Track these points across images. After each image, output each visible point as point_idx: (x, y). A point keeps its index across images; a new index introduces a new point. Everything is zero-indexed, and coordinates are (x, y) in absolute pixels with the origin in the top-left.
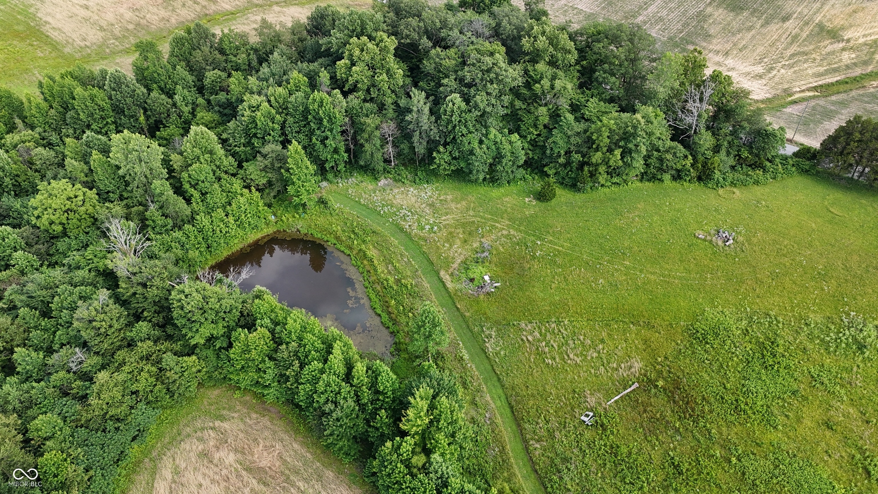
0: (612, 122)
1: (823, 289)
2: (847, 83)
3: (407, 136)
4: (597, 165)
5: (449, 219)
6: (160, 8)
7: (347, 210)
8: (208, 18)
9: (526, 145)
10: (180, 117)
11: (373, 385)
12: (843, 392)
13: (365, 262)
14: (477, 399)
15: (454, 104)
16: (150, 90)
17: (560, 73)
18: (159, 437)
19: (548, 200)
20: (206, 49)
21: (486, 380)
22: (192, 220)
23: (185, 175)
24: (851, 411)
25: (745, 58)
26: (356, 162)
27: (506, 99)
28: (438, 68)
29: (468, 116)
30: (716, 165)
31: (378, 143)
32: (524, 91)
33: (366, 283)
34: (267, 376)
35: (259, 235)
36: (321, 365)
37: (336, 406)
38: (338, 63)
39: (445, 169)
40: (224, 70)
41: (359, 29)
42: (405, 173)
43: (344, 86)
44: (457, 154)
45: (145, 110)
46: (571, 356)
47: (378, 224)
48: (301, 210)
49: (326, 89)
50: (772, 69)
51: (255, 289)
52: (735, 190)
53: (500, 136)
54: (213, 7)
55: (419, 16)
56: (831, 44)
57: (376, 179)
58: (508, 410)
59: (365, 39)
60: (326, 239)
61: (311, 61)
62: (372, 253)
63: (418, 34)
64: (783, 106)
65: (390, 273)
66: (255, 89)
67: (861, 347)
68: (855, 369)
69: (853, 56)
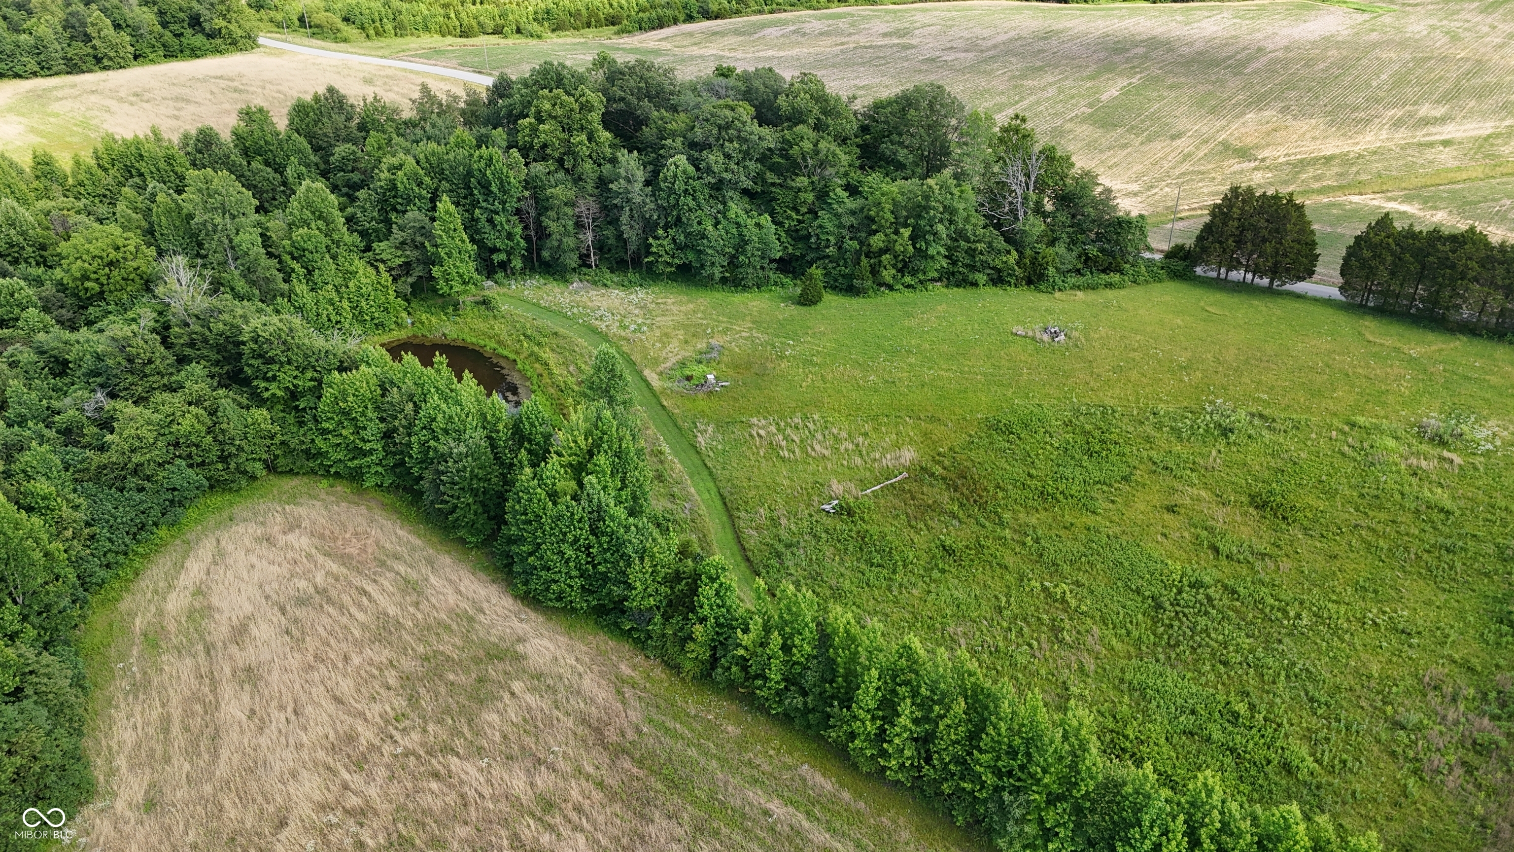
0: (896, 189)
1: (1183, 381)
3: (613, 218)
4: (881, 254)
5: (666, 320)
7: (519, 312)
9: (783, 234)
11: (515, 427)
12: (1194, 475)
13: (537, 366)
14: (675, 490)
15: (677, 167)
16: (251, 162)
18: (199, 521)
19: (811, 304)
21: (691, 474)
23: (286, 242)
24: (1203, 494)
26: (539, 257)
27: (752, 166)
29: (697, 184)
30: (1050, 259)
32: (778, 159)
33: (535, 388)
37: (459, 444)
38: (520, 122)
39: (665, 264)
41: (553, 85)
42: (609, 275)
43: (527, 156)
44: (683, 239)
46: (818, 449)
47: (562, 326)
48: (451, 312)
52: (1078, 294)
53: (744, 216)
56: (1239, 163)
57: (566, 281)
58: (718, 501)
59: (559, 91)
60: (483, 344)
62: (546, 354)
63: (637, 97)
65: (571, 375)
67: (1226, 432)
68: (1214, 454)
69: (1270, 175)
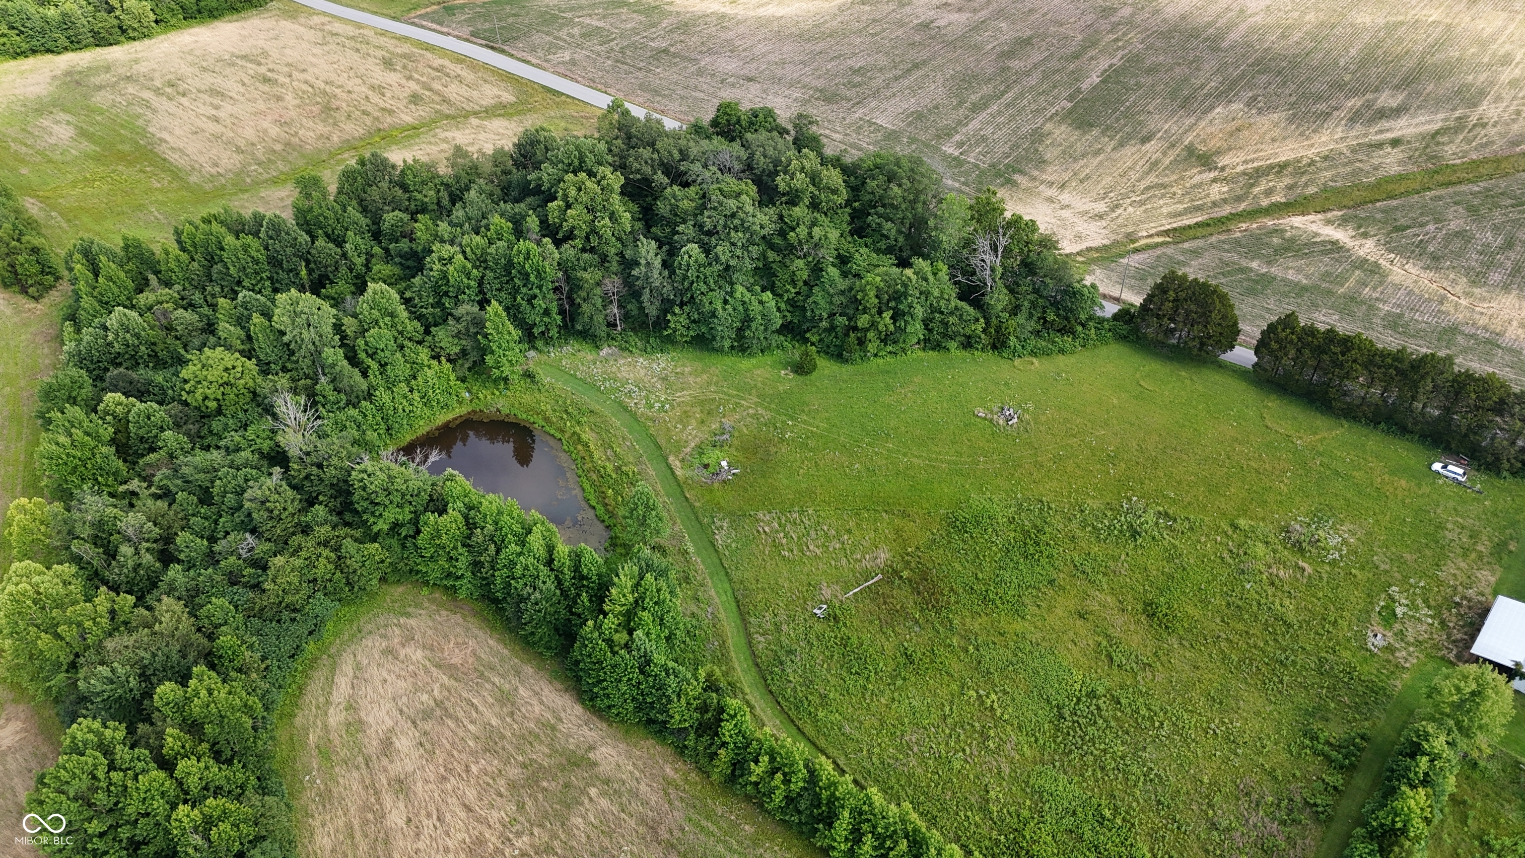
0: (878, 279)
1: (1109, 473)
2: (1208, 225)
3: (636, 294)
4: (867, 330)
5: (685, 396)
6: (317, 121)
7: (559, 385)
8: (382, 134)
9: (783, 306)
10: (351, 270)
11: (577, 568)
12: (1104, 580)
13: (580, 447)
14: (699, 593)
15: (690, 257)
16: (314, 238)
17: (821, 218)
18: (337, 635)
19: (807, 373)
20: (385, 185)
21: (712, 576)
22: (369, 396)
23: (361, 342)
24: (1109, 600)
25: (1085, 192)
26: (573, 326)
27: (755, 250)
28: (674, 211)
29: (708, 271)
30: (1011, 330)
31: (599, 303)
32: (777, 240)
33: (580, 472)
34: (459, 564)
35: (450, 416)
36: (518, 549)
37: (535, 589)
38: (550, 205)
39: (682, 335)
40: (406, 210)
41: (576, 163)
42: (633, 338)
43: (557, 233)
44: (696, 316)
45: (308, 262)
46: (811, 547)
47: (598, 402)
48: (502, 386)
49: (535, 236)
50: (1117, 206)
51: (446, 473)
52: (1034, 360)
53: (749, 295)
54: (389, 120)
55: (652, 144)
56: (1200, 173)
57: (597, 347)
58: (734, 604)
59: (583, 175)
60: (532, 420)
61: (517, 201)
62: (588, 436)
63: (652, 166)
64: (1122, 256)
65: (609, 459)
66: (446, 237)
67: (1135, 534)
68: (1123, 557)
